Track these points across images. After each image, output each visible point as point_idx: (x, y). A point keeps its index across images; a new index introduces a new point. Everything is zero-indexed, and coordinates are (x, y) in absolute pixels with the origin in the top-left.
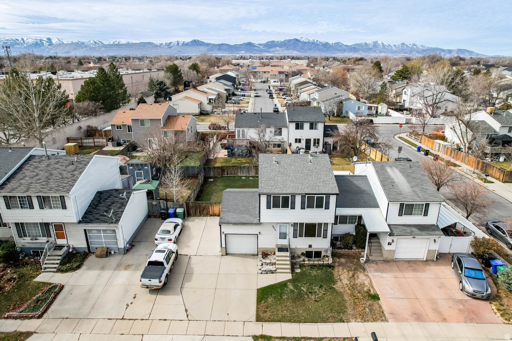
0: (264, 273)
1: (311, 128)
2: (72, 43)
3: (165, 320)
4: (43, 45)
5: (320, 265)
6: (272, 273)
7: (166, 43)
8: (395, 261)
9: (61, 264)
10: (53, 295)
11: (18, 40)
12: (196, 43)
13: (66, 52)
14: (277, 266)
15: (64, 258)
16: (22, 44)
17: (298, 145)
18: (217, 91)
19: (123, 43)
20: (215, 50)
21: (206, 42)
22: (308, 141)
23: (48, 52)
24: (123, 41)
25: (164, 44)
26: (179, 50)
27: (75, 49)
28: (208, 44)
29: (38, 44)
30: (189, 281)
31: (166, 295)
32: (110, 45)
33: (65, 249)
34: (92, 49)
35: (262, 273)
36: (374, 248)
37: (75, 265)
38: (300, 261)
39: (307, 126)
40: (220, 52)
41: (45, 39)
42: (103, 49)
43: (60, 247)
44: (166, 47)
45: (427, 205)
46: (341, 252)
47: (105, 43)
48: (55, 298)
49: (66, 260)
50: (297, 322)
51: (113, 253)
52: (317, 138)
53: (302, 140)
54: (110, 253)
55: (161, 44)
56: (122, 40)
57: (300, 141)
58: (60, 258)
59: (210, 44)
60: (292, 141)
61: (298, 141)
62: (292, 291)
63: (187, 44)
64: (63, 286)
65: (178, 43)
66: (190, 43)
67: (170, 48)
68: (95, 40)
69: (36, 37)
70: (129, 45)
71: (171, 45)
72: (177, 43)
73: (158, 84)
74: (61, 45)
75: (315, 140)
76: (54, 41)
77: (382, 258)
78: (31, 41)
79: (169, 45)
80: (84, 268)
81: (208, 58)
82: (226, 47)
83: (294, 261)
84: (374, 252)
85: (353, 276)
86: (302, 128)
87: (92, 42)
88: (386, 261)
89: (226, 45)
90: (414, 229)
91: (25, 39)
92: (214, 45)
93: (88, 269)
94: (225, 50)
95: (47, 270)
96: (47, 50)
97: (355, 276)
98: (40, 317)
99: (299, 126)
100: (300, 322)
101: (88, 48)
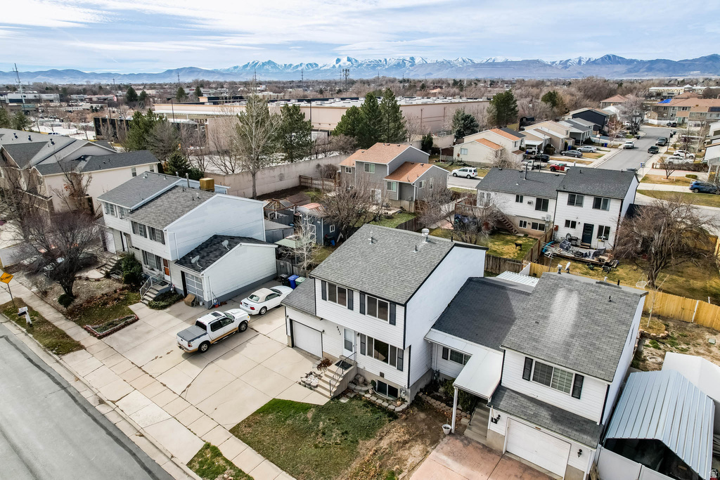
0: (303, 385)
1: (597, 205)
2: (437, 62)
3: (165, 385)
4: (404, 66)
5: (380, 407)
6: (311, 389)
7: (561, 61)
8: (505, 456)
9: (155, 299)
10: (123, 323)
11: (381, 61)
12: (610, 60)
13: (428, 74)
14: (321, 383)
15: (162, 294)
16: (384, 65)
17: (570, 230)
18: (548, 134)
19: (500, 61)
20: (641, 70)
21: (627, 57)
22: (588, 228)
23: (409, 74)
24: (500, 59)
25: (558, 63)
26: (580, 71)
27: (439, 70)
28: (631, 61)
29: (400, 65)
30: (225, 359)
31: (191, 363)
32: (481, 64)
33: (167, 286)
34: (459, 70)
35: (300, 383)
36: (479, 417)
37: (163, 304)
38: (361, 391)
39: (588, 202)
40: (650, 74)
41: (408, 59)
42: (472, 70)
43: (164, 283)
44: (561, 66)
45: (579, 380)
46: (434, 404)
47: (476, 62)
48: (123, 327)
49: (161, 298)
50: (264, 456)
51: (201, 304)
52: (605, 224)
53: (577, 224)
54: (199, 303)
55: (554, 63)
56: (498, 57)
57: (573, 225)
58: (156, 293)
59: (635, 60)
60: (561, 224)
61: (571, 224)
62: (306, 420)
63: (595, 62)
64: (138, 319)
65: (580, 61)
66: (600, 61)
67: (566, 67)
68: (464, 58)
69: (400, 57)
70: (507, 64)
71: (569, 63)
72: (578, 60)
73: (462, 119)
74: (424, 64)
75: (601, 228)
76: (418, 61)
77: (482, 441)
78: (393, 62)
79: (565, 64)
80: (168, 309)
81: (593, 83)
82: (663, 65)
83: (353, 386)
84: (476, 426)
85: (405, 442)
86: (580, 204)
87: (460, 60)
88: (488, 449)
89: (665, 61)
90: (544, 414)
91: (388, 60)
92: (642, 62)
93: (168, 312)
94: (661, 70)
95: (145, 301)
96: (407, 71)
97: (407, 445)
98: (100, 338)
99: (574, 200)
100: (267, 457)
101: (453, 68)
